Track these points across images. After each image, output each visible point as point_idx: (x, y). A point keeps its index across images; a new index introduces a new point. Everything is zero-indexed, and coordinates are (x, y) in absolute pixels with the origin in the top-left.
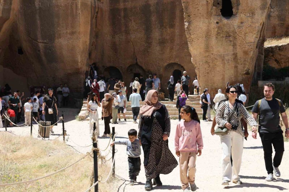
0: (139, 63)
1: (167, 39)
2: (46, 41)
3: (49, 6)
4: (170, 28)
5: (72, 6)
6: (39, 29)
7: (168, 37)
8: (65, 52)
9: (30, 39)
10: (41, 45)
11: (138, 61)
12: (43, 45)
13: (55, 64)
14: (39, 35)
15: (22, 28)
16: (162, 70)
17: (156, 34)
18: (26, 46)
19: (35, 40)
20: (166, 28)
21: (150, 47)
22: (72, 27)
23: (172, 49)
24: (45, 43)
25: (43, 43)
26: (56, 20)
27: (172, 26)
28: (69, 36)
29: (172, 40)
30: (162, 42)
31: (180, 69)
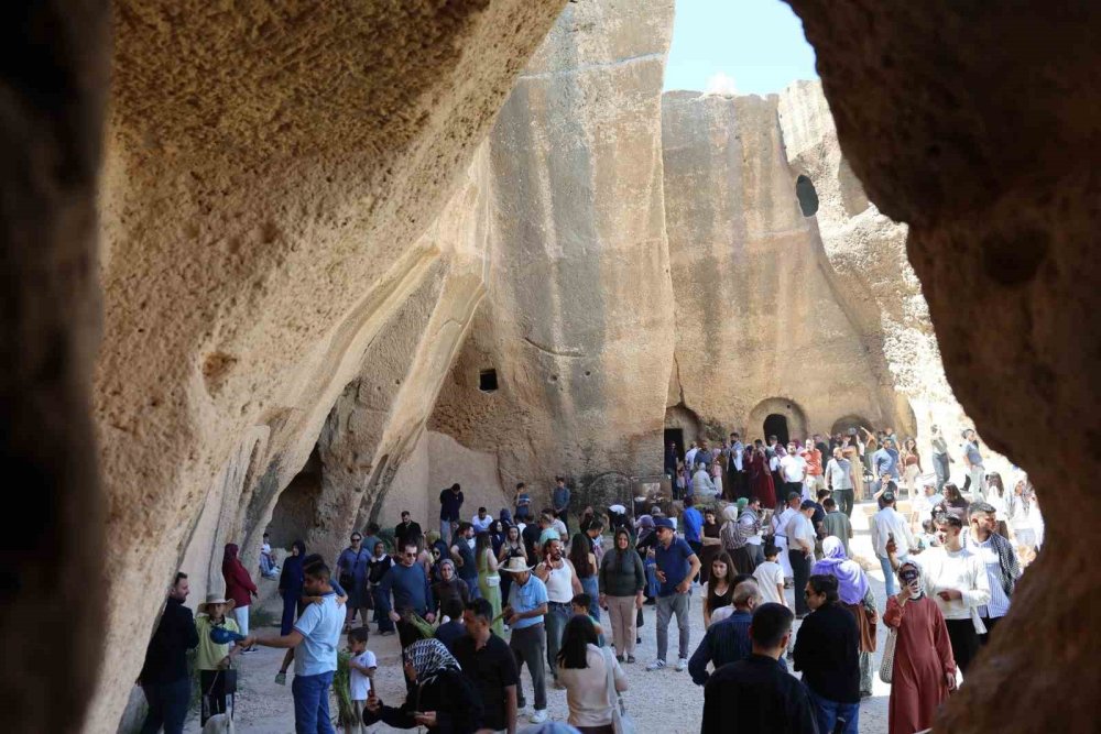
0: (689, 405)
1: (759, 342)
2: (576, 349)
3: (585, 253)
4: (764, 313)
5: (647, 252)
6: (558, 318)
7: (760, 337)
8: (630, 378)
9: (531, 345)
10: (562, 363)
11: (686, 397)
12: (569, 359)
13: (597, 412)
14: (557, 334)
15: (506, 315)
16: (746, 417)
17: (731, 329)
18: (511, 367)
19: (544, 348)
20: (756, 315)
21: (715, 362)
22: (652, 307)
23: (771, 364)
24: (575, 354)
25: (568, 354)
26: (607, 289)
27: (770, 309)
28: (644, 332)
29: (771, 343)
30: (747, 348)
31: (784, 414)
